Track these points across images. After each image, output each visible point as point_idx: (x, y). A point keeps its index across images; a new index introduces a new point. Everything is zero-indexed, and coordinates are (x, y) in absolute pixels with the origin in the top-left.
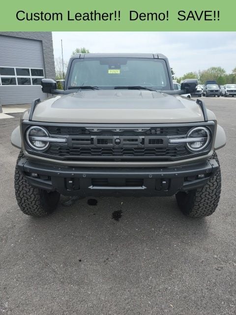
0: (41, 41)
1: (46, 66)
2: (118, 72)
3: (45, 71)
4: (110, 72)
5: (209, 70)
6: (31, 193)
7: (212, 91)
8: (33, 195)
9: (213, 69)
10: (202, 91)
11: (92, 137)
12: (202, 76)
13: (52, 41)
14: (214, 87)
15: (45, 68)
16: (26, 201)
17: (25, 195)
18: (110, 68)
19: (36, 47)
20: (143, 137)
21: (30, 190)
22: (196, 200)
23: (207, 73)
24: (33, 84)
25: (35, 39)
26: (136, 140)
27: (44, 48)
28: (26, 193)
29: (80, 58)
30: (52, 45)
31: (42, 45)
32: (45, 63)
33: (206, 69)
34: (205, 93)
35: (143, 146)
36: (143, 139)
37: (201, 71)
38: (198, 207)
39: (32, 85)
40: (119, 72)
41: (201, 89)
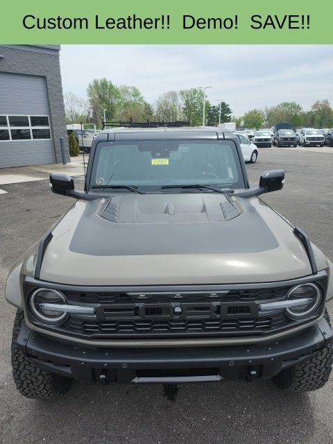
0: (44, 78)
1: (52, 111)
2: (165, 162)
3: (50, 119)
4: (155, 162)
5: (279, 106)
6: (37, 373)
7: (286, 139)
8: (40, 377)
9: (286, 105)
10: (273, 138)
11: (137, 305)
12: (270, 115)
13: (60, 77)
14: (289, 133)
15: (50, 115)
16: (30, 385)
17: (28, 376)
18: (154, 157)
19: (38, 85)
20: (219, 303)
21: (35, 370)
22: (296, 374)
23: (276, 110)
24: (34, 137)
25: (37, 74)
26: (208, 308)
27: (49, 87)
28: (30, 374)
29: (108, 141)
30: (60, 82)
31: (46, 83)
32: (51, 108)
33: (276, 105)
34: (276, 141)
35: (218, 316)
36: (219, 307)
37: (269, 108)
38: (298, 384)
39: (32, 139)
40: (168, 164)
41: (270, 137)
